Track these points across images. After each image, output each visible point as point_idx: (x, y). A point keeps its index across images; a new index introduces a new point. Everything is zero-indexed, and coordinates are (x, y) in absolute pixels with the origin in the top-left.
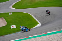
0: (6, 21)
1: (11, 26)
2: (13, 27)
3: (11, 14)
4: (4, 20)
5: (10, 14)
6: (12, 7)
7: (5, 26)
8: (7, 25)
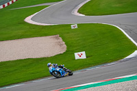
0: (64, 43)
1: (76, 54)
2: (80, 55)
3: (76, 27)
4: (61, 40)
5: (72, 28)
6: (78, 12)
7: (62, 53)
8: (67, 51)
